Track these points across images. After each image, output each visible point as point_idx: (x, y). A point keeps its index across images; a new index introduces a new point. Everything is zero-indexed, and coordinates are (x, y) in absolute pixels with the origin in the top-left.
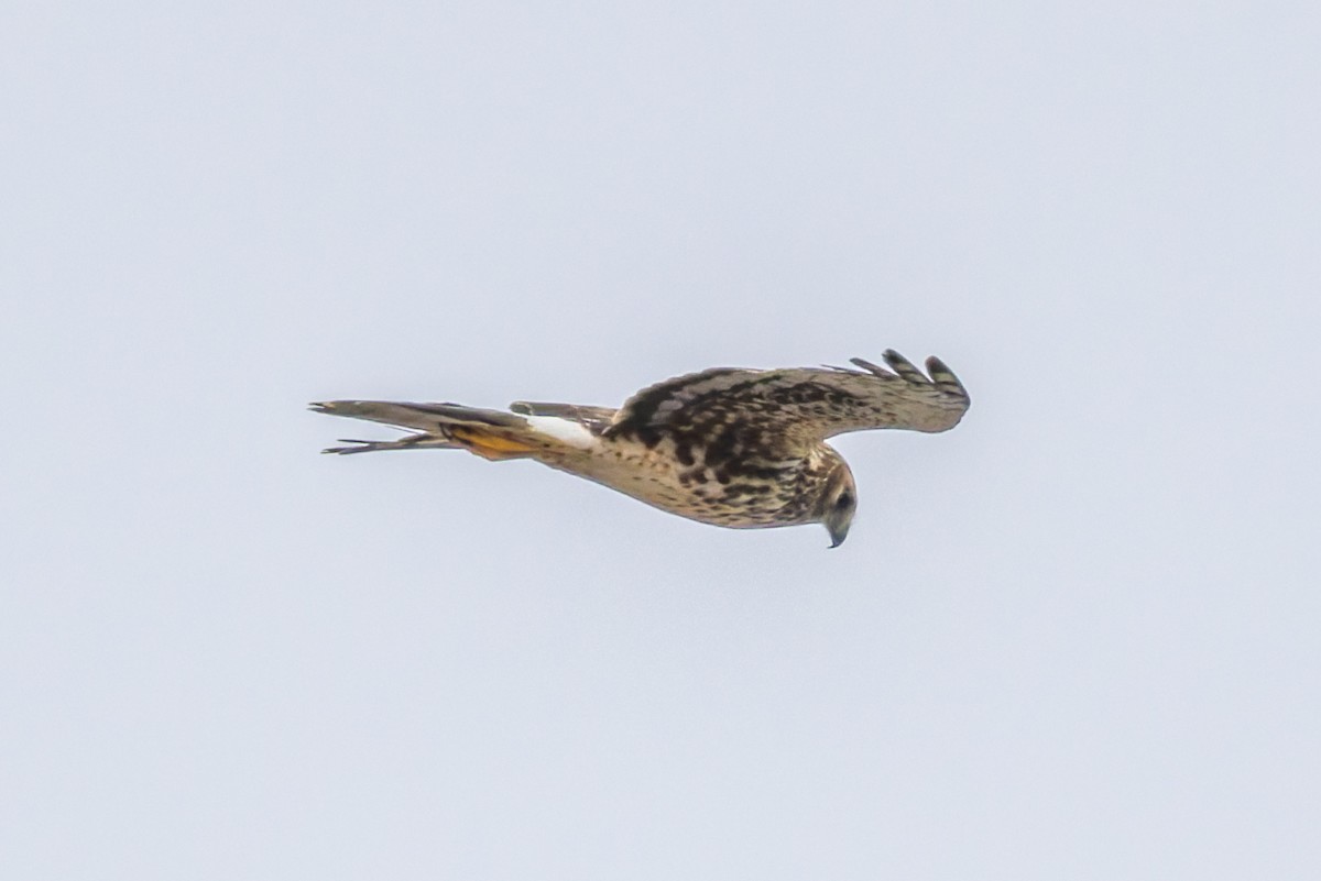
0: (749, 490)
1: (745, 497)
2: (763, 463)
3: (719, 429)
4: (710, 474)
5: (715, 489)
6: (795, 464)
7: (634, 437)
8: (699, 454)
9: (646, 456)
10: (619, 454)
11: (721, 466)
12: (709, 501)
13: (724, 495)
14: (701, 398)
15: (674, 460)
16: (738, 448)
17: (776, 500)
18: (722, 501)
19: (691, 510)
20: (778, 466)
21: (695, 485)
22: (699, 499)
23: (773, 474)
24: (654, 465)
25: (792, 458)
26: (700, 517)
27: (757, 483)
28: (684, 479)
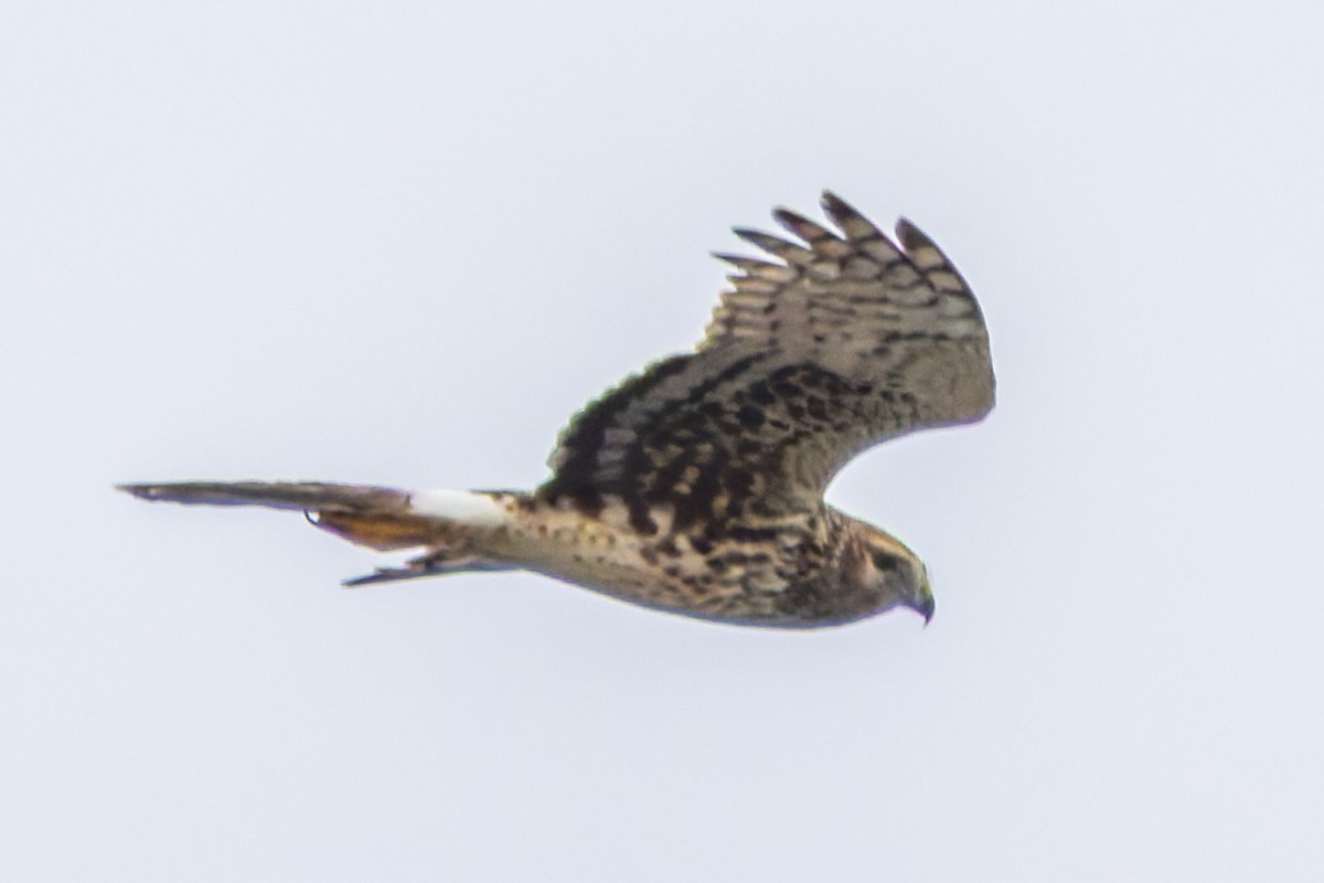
0: (740, 559)
1: (736, 572)
2: (756, 522)
3: (691, 474)
4: (682, 542)
5: (694, 563)
6: (799, 520)
7: (566, 502)
8: (662, 519)
9: (581, 528)
10: (543, 529)
11: (697, 531)
12: (690, 581)
13: (706, 570)
14: (655, 417)
15: (624, 531)
16: (722, 502)
17: (774, 577)
18: (707, 580)
19: (667, 597)
20: (780, 522)
21: (665, 560)
22: (675, 582)
23: (769, 535)
24: (593, 539)
25: (796, 511)
26: (685, 608)
27: (749, 549)
28: (647, 554)
